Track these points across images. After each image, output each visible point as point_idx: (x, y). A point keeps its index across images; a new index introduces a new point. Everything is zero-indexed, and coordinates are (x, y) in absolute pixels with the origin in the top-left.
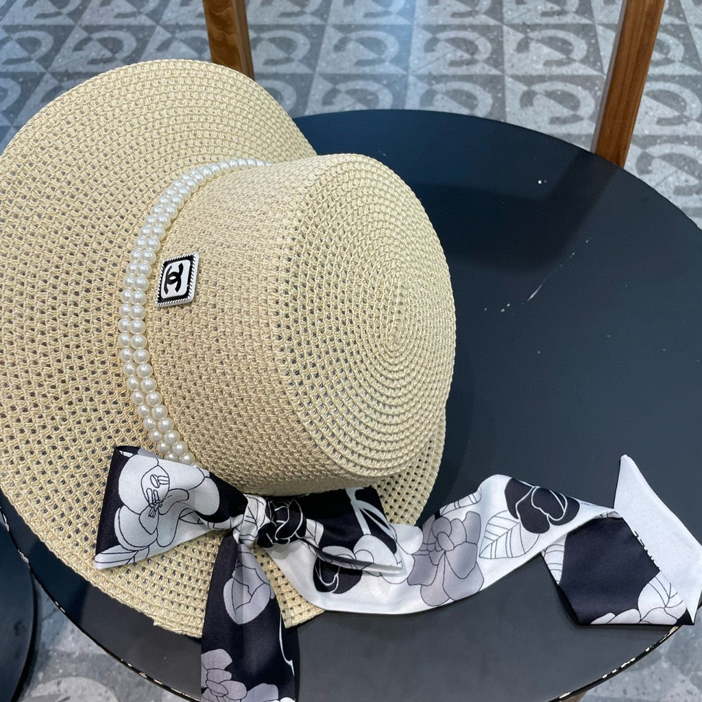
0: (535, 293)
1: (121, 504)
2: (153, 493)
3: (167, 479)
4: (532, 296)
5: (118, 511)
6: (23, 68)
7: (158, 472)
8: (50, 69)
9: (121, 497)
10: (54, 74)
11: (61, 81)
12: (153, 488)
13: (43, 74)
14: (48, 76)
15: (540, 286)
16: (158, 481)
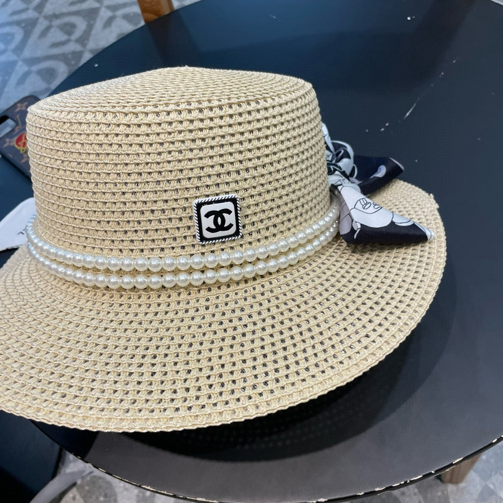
0: (410, 111)
1: (392, 223)
4: (408, 114)
5: (398, 224)
6: (24, 16)
8: (43, 14)
9: (387, 224)
10: (46, 17)
11: (51, 21)
13: (38, 19)
14: (41, 20)
15: (415, 105)
16: (366, 204)
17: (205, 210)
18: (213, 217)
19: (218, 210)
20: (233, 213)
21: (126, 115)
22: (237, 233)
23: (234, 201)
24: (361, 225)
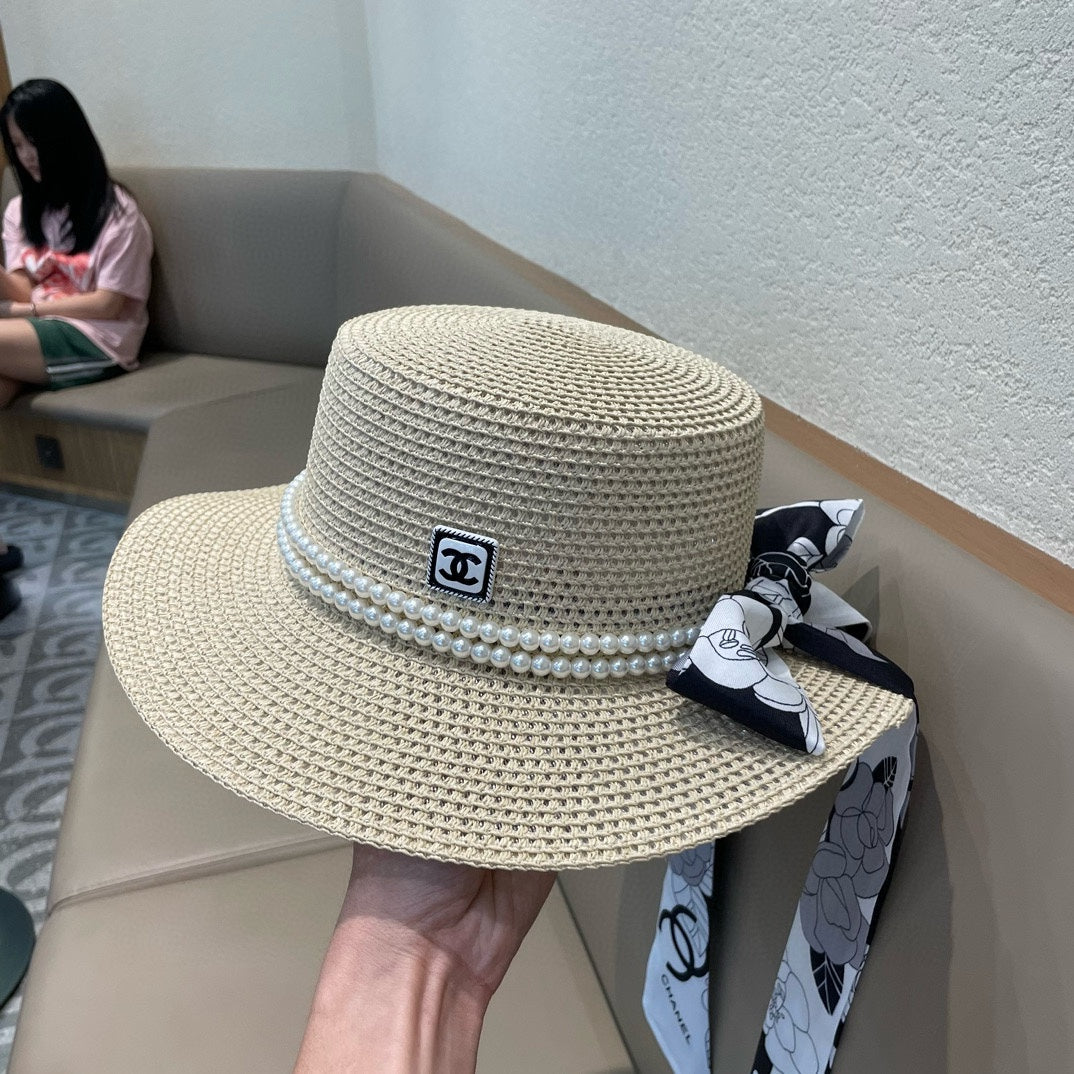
1: (750, 690)
2: (745, 650)
3: (728, 632)
5: (761, 699)
7: (717, 639)
9: (741, 687)
12: (738, 648)
16: (729, 641)
17: (445, 543)
18: (452, 557)
19: (462, 552)
20: (482, 566)
21: (405, 380)
22: (483, 594)
23: (489, 548)
24: (693, 665)
